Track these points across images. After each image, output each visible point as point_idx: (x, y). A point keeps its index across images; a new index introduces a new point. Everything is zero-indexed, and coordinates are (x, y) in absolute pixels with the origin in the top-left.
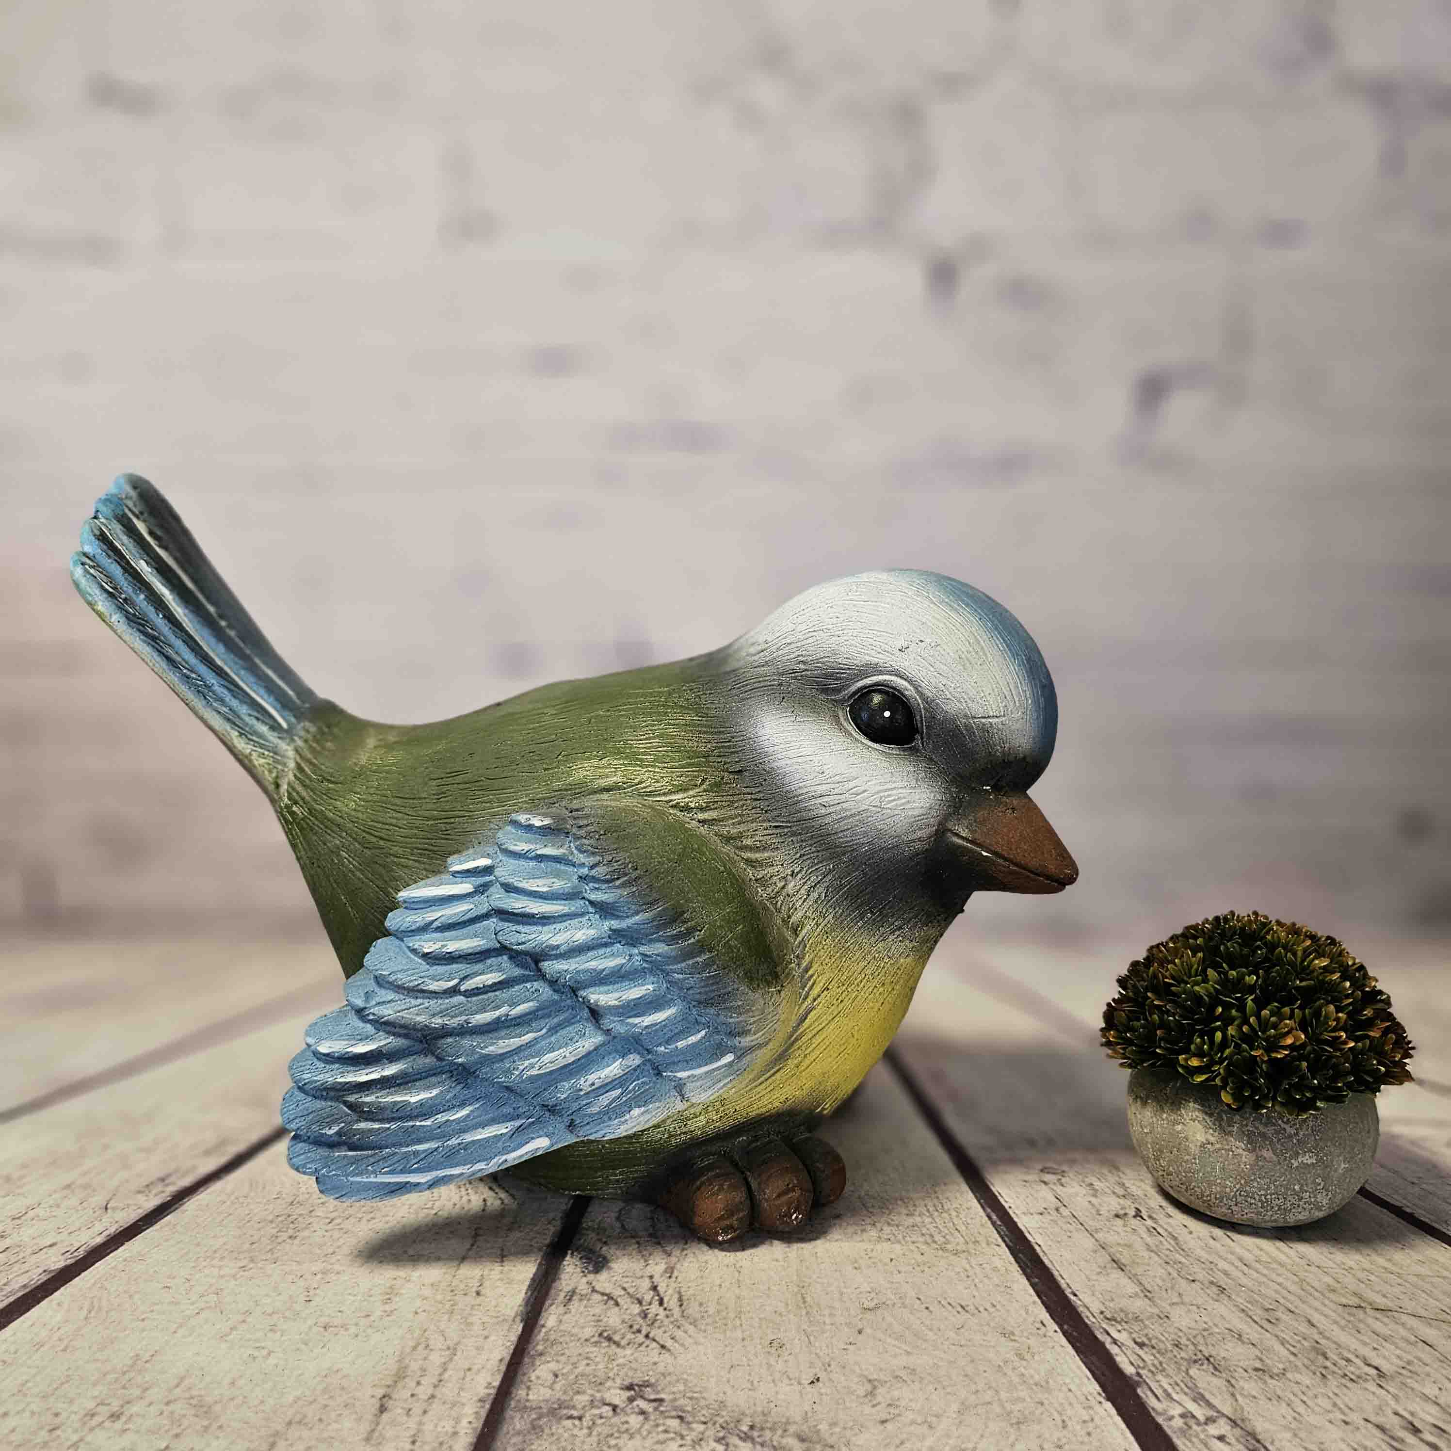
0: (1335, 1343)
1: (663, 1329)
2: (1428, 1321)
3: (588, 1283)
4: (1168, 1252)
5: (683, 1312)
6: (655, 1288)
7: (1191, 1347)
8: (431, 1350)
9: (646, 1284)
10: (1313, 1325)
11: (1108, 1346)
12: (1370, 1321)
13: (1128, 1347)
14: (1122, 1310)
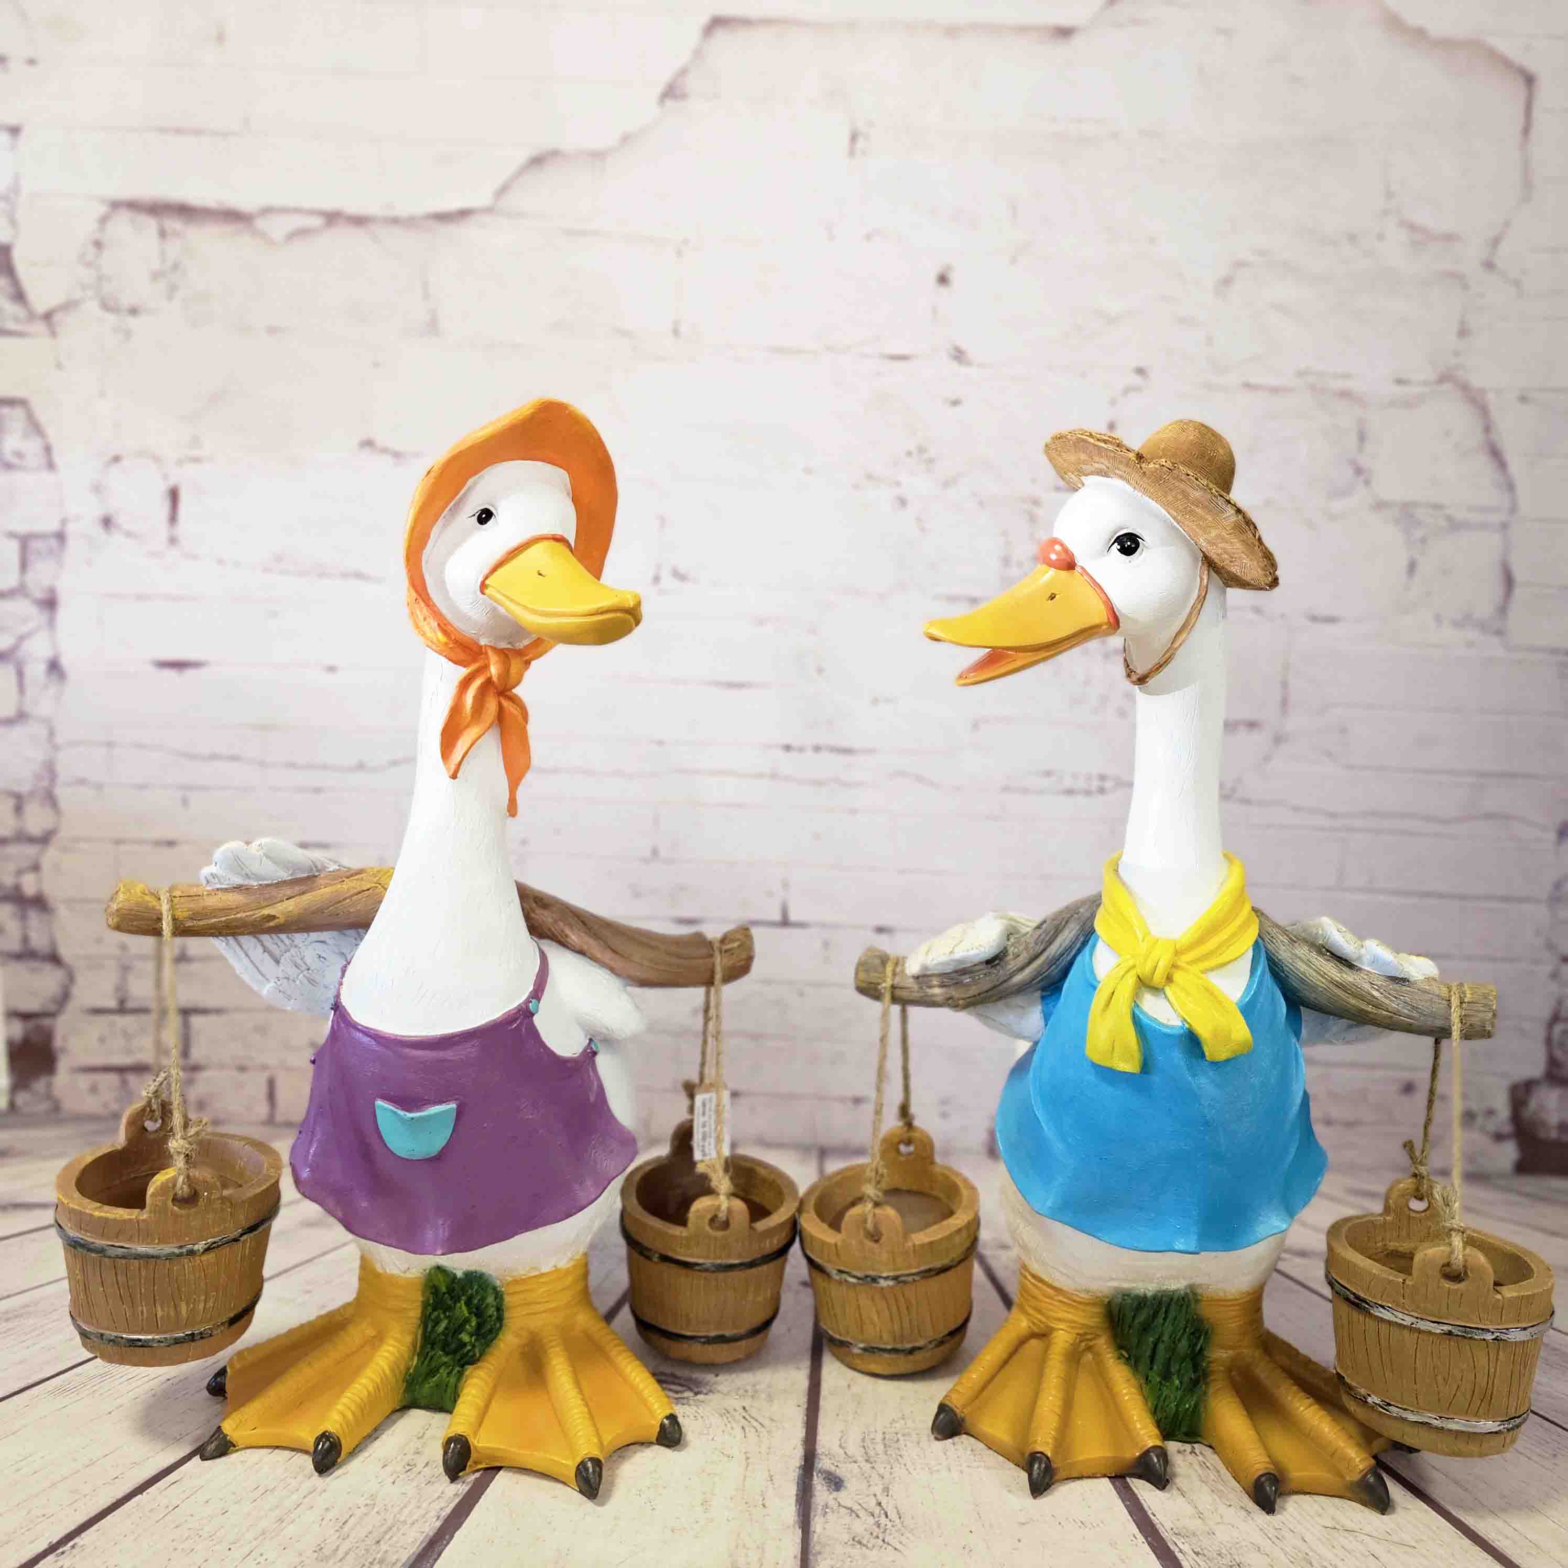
0: (1318, 1555)
1: (892, 1537)
2: (1378, 1540)
3: (836, 1499)
4: (1214, 1483)
5: (902, 1523)
6: (879, 1504)
7: (1229, 1556)
8: (748, 1549)
9: (873, 1502)
10: (1305, 1541)
11: (1176, 1553)
12: (1341, 1539)
13: (1189, 1556)
14: (1184, 1528)
